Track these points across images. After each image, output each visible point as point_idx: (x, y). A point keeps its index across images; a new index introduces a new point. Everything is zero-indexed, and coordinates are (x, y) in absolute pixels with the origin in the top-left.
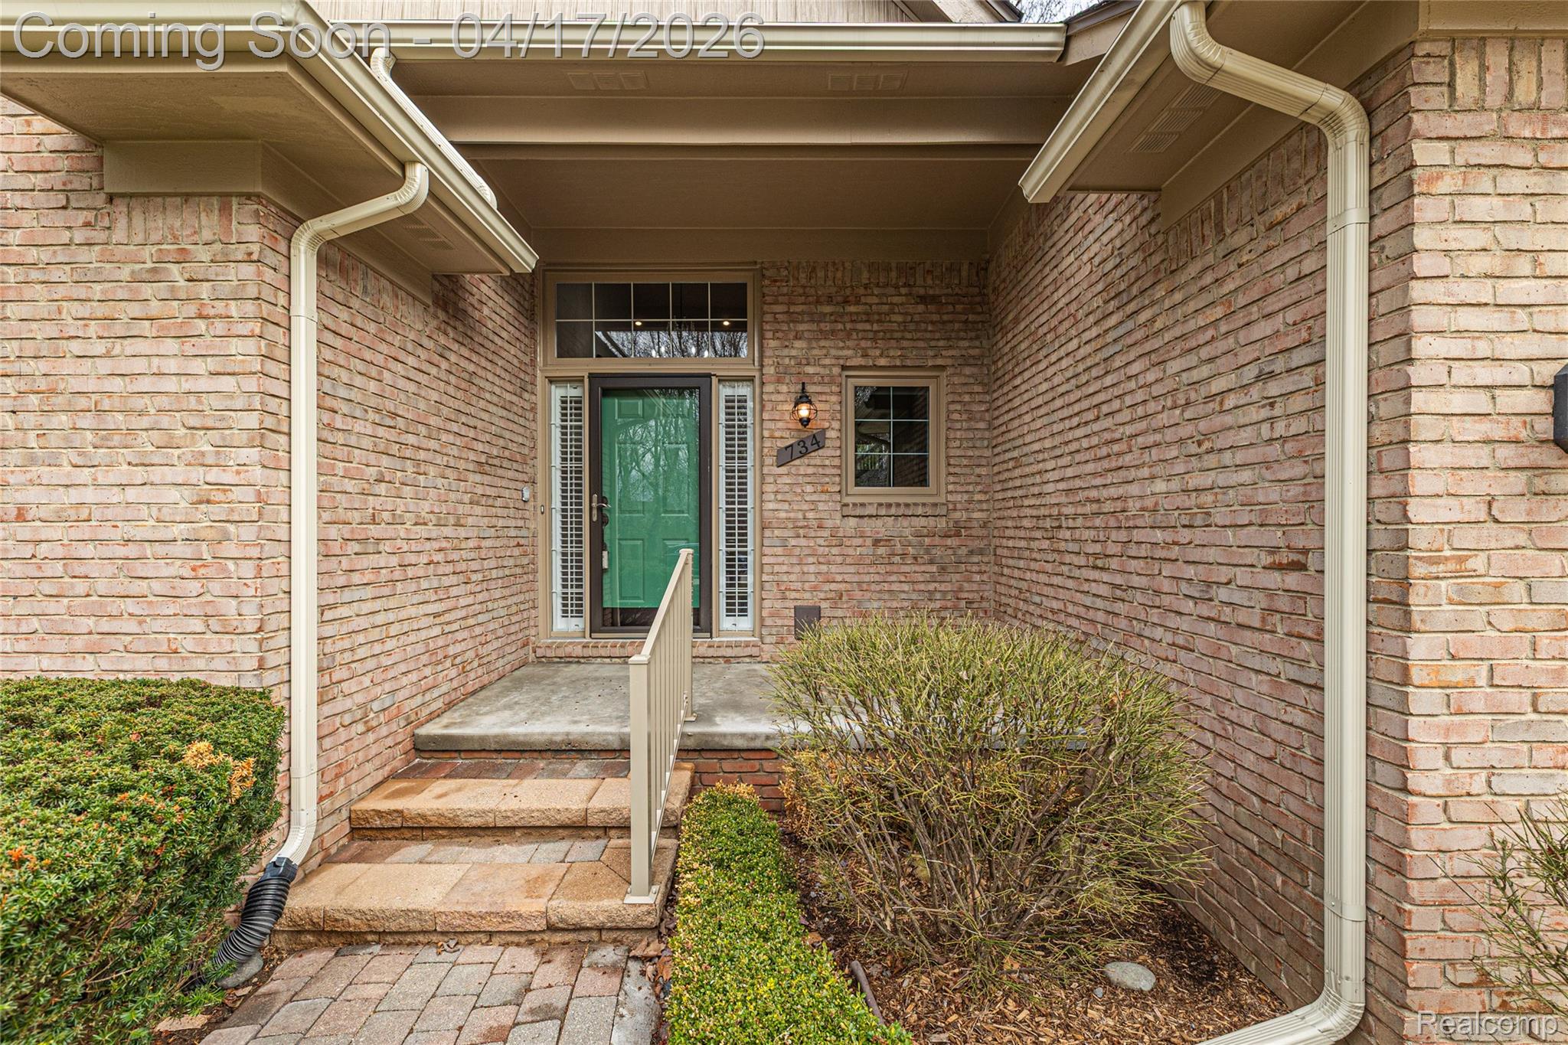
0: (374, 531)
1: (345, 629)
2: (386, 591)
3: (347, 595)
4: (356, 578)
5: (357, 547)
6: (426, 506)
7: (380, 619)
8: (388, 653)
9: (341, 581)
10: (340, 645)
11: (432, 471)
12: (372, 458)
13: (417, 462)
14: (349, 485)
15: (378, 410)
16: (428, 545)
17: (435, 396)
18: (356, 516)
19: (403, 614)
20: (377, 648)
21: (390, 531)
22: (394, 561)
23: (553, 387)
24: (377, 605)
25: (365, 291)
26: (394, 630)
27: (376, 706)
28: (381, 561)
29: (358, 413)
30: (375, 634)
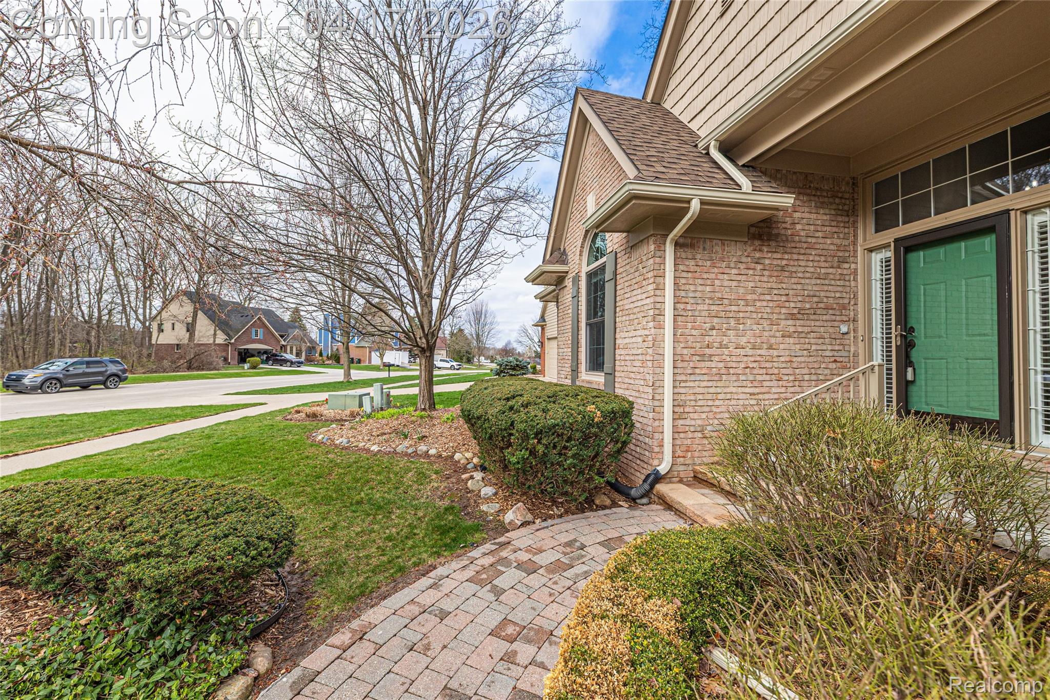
0: (707, 351)
1: (691, 391)
2: (716, 378)
3: (693, 378)
4: (697, 371)
5: (698, 358)
6: (744, 339)
7: (712, 390)
8: (717, 407)
9: (690, 371)
10: (689, 398)
11: (749, 322)
12: (708, 320)
13: (738, 319)
14: (694, 332)
15: (711, 298)
16: (745, 359)
17: (752, 284)
18: (698, 345)
19: (728, 390)
20: (710, 403)
21: (719, 351)
22: (721, 365)
23: (873, 254)
24: (710, 384)
25: (704, 249)
26: (720, 396)
27: (709, 428)
28: (713, 365)
29: (699, 302)
30: (710, 396)
